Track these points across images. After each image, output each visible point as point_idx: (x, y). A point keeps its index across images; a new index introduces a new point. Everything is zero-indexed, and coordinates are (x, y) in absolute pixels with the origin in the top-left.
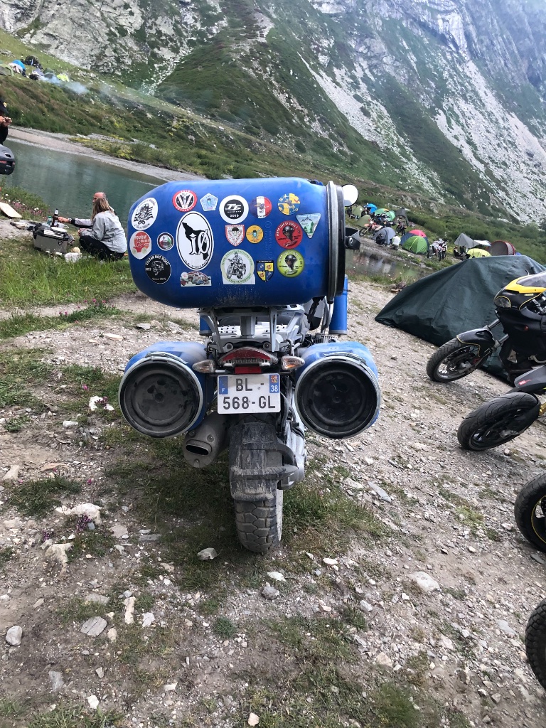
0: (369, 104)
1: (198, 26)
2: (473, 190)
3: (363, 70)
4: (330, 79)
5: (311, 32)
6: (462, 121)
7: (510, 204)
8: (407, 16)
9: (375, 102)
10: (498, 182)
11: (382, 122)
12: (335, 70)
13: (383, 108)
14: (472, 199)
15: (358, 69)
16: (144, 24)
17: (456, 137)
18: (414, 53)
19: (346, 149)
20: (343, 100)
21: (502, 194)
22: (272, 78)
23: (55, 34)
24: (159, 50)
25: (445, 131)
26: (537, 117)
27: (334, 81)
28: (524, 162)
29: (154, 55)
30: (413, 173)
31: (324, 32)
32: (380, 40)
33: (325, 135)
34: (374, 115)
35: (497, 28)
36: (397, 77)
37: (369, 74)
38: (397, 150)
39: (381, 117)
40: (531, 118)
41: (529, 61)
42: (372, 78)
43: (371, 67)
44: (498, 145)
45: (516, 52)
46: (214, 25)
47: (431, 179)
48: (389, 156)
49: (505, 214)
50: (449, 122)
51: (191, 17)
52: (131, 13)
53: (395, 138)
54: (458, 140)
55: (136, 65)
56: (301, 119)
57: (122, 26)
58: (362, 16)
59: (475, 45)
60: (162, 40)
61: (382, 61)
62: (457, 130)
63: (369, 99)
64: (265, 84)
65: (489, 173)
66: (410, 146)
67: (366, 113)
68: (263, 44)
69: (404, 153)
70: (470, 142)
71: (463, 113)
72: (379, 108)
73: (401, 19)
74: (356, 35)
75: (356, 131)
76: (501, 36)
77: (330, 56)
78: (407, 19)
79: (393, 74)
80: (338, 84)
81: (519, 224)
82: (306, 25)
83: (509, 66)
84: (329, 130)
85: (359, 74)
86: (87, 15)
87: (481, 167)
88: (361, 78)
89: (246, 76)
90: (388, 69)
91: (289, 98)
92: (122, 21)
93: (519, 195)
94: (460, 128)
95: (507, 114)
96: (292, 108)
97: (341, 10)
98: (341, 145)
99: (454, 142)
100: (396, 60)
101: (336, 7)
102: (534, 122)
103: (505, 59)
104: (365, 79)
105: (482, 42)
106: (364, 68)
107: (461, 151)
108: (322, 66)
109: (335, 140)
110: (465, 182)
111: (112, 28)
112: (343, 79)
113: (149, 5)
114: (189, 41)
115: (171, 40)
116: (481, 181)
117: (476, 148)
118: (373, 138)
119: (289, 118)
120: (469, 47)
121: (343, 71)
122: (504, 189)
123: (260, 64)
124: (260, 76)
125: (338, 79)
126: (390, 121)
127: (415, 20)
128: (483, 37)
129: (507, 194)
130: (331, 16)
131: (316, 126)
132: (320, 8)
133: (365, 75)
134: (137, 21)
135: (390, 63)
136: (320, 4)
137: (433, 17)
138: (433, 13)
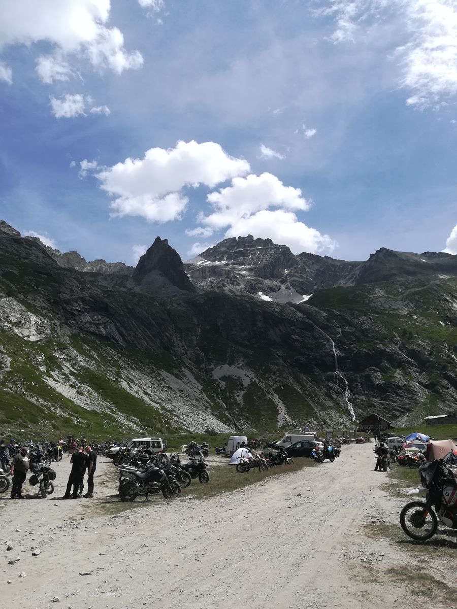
0: (80, 387)
2: (160, 421)
3: (68, 368)
4: (51, 379)
5: (28, 354)
6: (136, 382)
7: (183, 423)
8: (82, 330)
9: (83, 385)
10: (171, 412)
11: (92, 396)
12: (51, 373)
13: (89, 388)
14: (162, 427)
15: (65, 368)
17: (136, 393)
18: (94, 350)
19: (81, 420)
20: (65, 390)
21: (176, 418)
22: (23, 391)
25: (129, 391)
26: (176, 368)
27: (54, 380)
28: (179, 396)
30: (123, 422)
31: (37, 352)
32: (72, 349)
33: (66, 415)
34: (86, 393)
35: (136, 325)
36: (90, 367)
37: (73, 370)
38: (108, 411)
39: (90, 394)
40: (173, 370)
41: (160, 339)
42: (76, 372)
43: (72, 366)
44: (162, 390)
45: (151, 336)
47: (134, 422)
48: (106, 416)
49: (183, 430)
50: (129, 385)
53: (104, 404)
54: (139, 394)
56: (49, 409)
58: (57, 338)
59: (127, 337)
61: (78, 360)
62: (135, 388)
63: (79, 385)
64: (20, 395)
65: (163, 408)
66: (114, 406)
67: (81, 394)
68: (10, 372)
69: (113, 412)
70: (146, 393)
71: (135, 377)
72: (86, 388)
73: (79, 333)
74: (57, 349)
75: (81, 407)
76: (140, 329)
77: (46, 366)
78: (82, 332)
79: (87, 366)
80: (57, 381)
81: (192, 433)
82: (24, 351)
83: (150, 344)
84: (67, 412)
85: (67, 371)
87: (157, 406)
88: (69, 374)
89: (7, 393)
90: (82, 364)
91: (38, 399)
93: (184, 416)
94: (137, 387)
95: (159, 371)
96: (42, 405)
97: (42, 337)
98: (77, 418)
99: (137, 396)
100: (86, 358)
101: (39, 336)
102: (175, 371)
103: (147, 341)
104: (72, 373)
105: (130, 335)
107: (143, 400)
108: (43, 373)
109: (73, 416)
110: (154, 418)
112: (58, 377)
116: (162, 414)
117: (151, 396)
118: (92, 408)
119: (43, 411)
120: (124, 339)
121: (57, 372)
122: (176, 415)
123: (12, 384)
124: (15, 391)
125: (56, 378)
126: (96, 394)
127: (87, 331)
128: (129, 332)
129: (178, 417)
130: (37, 341)
131: (59, 411)
132: (29, 339)
133: (71, 371)
135: (82, 360)
136: (28, 337)
137: (97, 328)
138: (97, 325)
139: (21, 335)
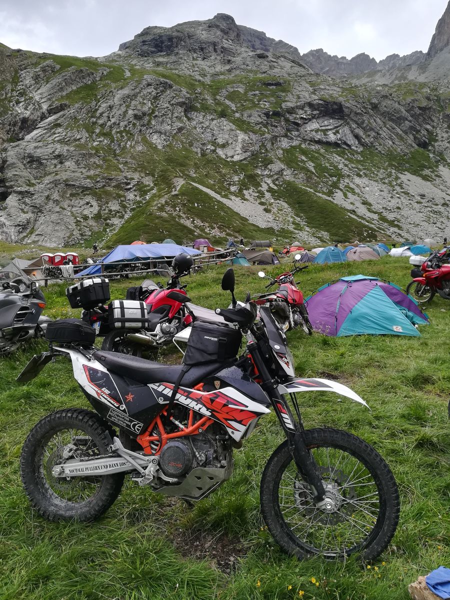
0: (271, 204)
1: (138, 198)
3: (268, 185)
4: (239, 199)
5: (224, 176)
6: (357, 191)
8: (305, 141)
9: (277, 201)
10: (391, 223)
11: (281, 212)
12: (245, 192)
13: (284, 204)
15: (264, 185)
16: (101, 209)
17: (351, 203)
18: (311, 161)
21: (393, 229)
22: (181, 213)
23: (41, 233)
24: (110, 220)
25: (342, 202)
26: (429, 168)
27: (243, 199)
28: (417, 202)
29: (107, 224)
31: (236, 172)
32: (278, 163)
33: (222, 235)
34: (274, 210)
35: (380, 123)
36: (296, 180)
37: (273, 186)
38: (291, 227)
40: (422, 170)
42: (275, 188)
43: (274, 181)
44: (392, 197)
45: (400, 132)
46: (147, 194)
48: (282, 233)
50: (345, 195)
51: (133, 196)
52: (92, 206)
53: (292, 220)
54: (354, 205)
55: (93, 233)
57: (85, 215)
59: (364, 140)
60: (112, 215)
61: (283, 174)
62: (353, 198)
63: (272, 201)
64: (174, 218)
65: (382, 218)
66: (305, 222)
67: (267, 211)
68: (175, 195)
69: (297, 228)
70: (365, 203)
71: (358, 186)
72: (280, 204)
73: (300, 144)
74: (261, 166)
75: (254, 225)
77: (240, 185)
78: (304, 143)
79: (293, 180)
80: (246, 200)
82: (220, 172)
83: (396, 143)
85: (264, 188)
86: (61, 217)
87: (375, 216)
88: (266, 190)
90: (288, 178)
91: (193, 221)
92: (86, 212)
94: (355, 196)
95: (399, 174)
96: (195, 226)
97: (248, 155)
99: (350, 207)
100: (294, 170)
101: (244, 154)
102: (427, 172)
104: (270, 190)
105: (369, 136)
106: (269, 183)
107: (355, 211)
108: (232, 193)
110: (352, 231)
111: (78, 219)
112: (251, 195)
113: (103, 198)
114: (131, 209)
115: (118, 212)
117: (370, 205)
118: (270, 225)
119: (192, 233)
120: (360, 142)
121: (251, 190)
122: (397, 226)
123: (172, 207)
125: (247, 197)
126: (290, 210)
127: (311, 141)
129: (399, 228)
130: (242, 160)
131: (215, 232)
132: (233, 159)
133: (270, 187)
134: (95, 209)
135: (289, 174)
136: (232, 157)
137: (325, 135)
138: (325, 132)
139: (224, 157)
